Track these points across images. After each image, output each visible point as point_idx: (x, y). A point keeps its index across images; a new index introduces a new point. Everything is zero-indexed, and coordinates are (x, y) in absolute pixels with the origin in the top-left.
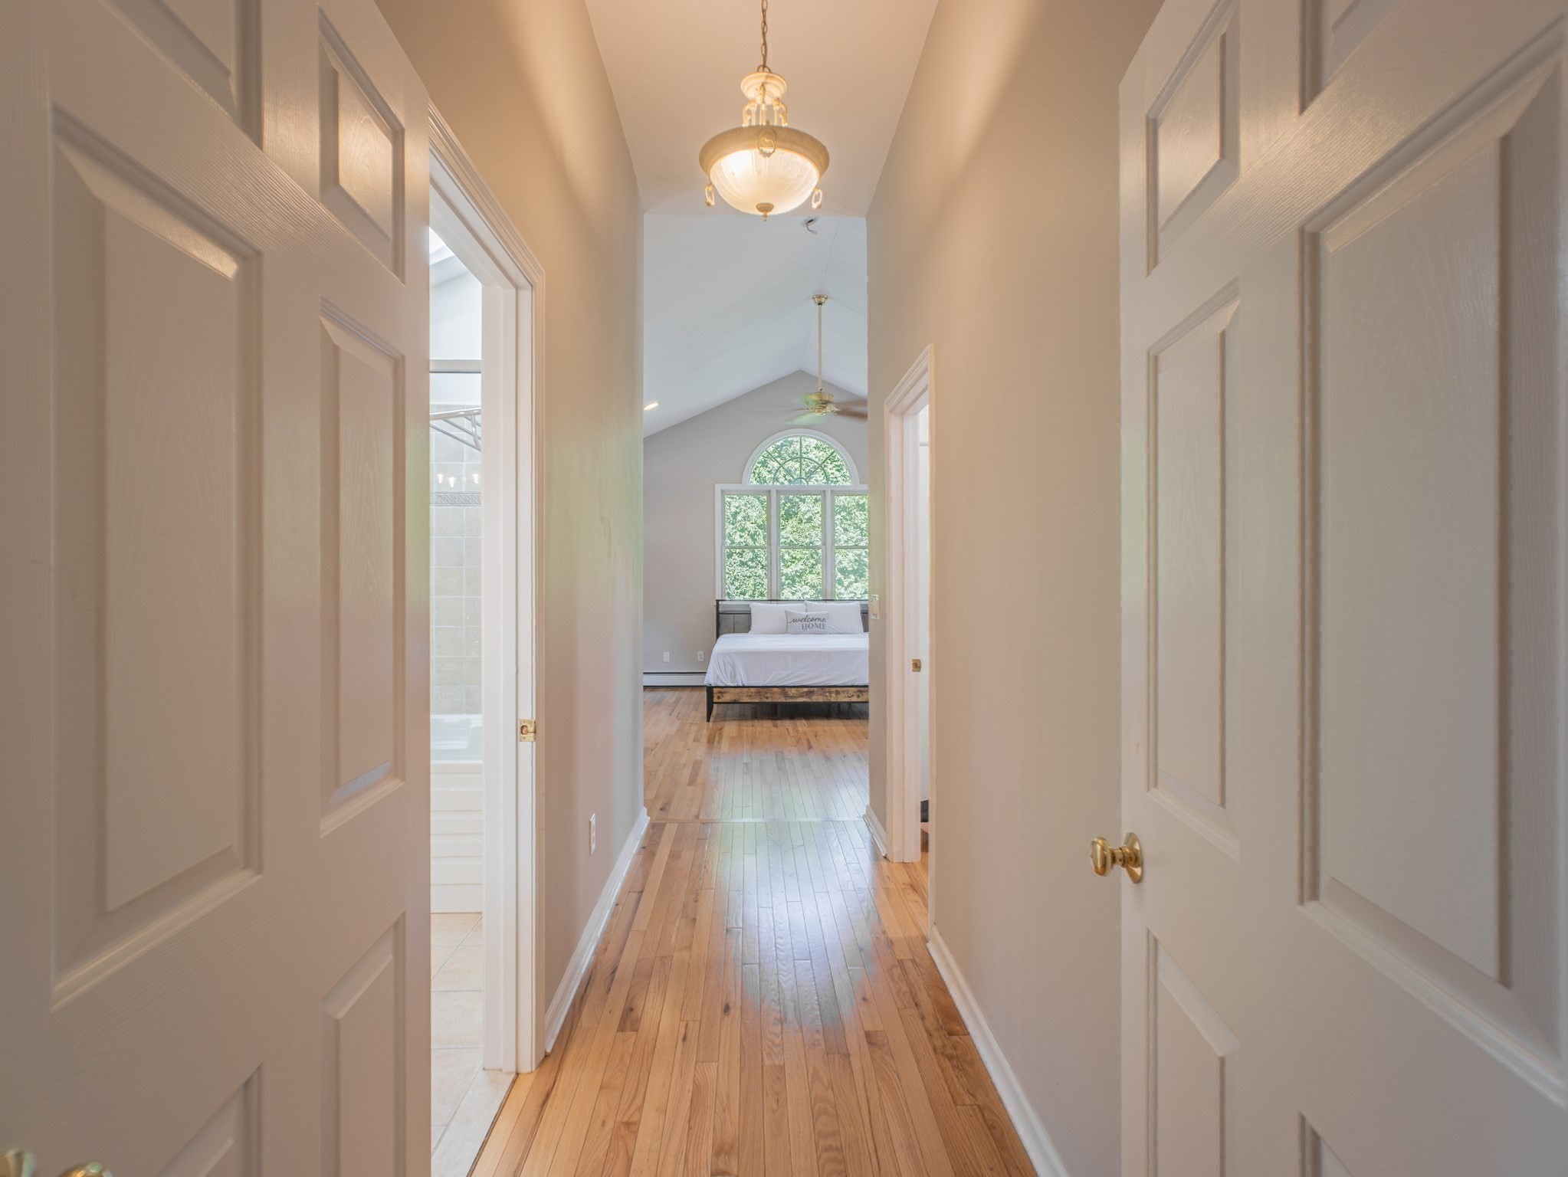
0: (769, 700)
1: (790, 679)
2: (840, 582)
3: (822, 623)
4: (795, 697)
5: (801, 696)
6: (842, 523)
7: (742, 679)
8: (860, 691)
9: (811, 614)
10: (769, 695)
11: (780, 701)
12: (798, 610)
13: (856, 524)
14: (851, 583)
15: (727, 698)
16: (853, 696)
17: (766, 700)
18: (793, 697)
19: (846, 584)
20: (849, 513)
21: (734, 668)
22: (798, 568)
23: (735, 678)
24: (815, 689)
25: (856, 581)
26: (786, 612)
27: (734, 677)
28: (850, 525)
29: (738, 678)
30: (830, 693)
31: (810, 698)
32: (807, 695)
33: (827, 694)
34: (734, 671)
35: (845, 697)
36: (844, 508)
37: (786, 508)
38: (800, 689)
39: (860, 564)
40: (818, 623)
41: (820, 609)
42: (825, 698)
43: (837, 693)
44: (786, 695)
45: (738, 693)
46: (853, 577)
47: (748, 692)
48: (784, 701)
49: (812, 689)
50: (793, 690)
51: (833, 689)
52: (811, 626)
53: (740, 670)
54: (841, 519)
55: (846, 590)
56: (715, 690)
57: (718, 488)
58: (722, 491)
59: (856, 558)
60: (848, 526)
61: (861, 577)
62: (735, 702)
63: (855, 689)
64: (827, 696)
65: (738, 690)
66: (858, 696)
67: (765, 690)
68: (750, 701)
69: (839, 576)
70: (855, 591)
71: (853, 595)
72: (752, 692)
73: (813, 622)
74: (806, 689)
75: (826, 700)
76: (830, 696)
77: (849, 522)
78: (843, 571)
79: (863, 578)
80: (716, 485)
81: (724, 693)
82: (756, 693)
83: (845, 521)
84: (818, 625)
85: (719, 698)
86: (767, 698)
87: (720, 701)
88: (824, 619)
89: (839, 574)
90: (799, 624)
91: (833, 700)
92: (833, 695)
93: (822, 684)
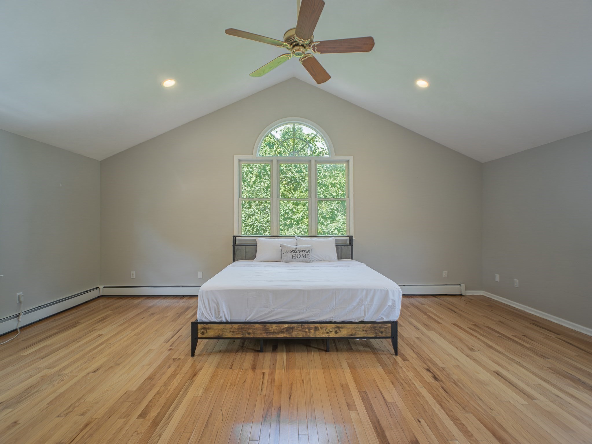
0: (251, 336)
1: (271, 316)
2: (323, 223)
3: (307, 254)
4: (276, 333)
5: (282, 332)
6: (323, 192)
7: (226, 315)
8: (338, 327)
9: (299, 247)
10: (250, 331)
11: (261, 336)
12: (291, 244)
13: (331, 193)
14: (328, 224)
15: (211, 333)
16: (331, 332)
17: (247, 336)
18: (274, 333)
19: (325, 224)
20: (327, 188)
21: (218, 304)
22: (300, 216)
23: (219, 315)
24: (295, 325)
25: (331, 223)
26: (281, 245)
27: (218, 312)
28: (327, 194)
29: (222, 314)
30: (310, 329)
31: (289, 333)
32: (287, 331)
33: (307, 330)
34: (218, 308)
35: (323, 333)
36: (324, 185)
37: (295, 185)
38: (280, 325)
39: (333, 214)
40: (304, 254)
41: (306, 243)
42: (305, 334)
43: (316, 329)
44: (267, 331)
45: (221, 329)
46: (329, 221)
47: (231, 328)
48: (265, 337)
49: (292, 325)
50: (274, 326)
51: (313, 326)
52: (299, 256)
53: (224, 308)
54: (323, 191)
55: (326, 227)
56: (199, 326)
57: (236, 158)
58: (240, 161)
59: (331, 211)
60: (326, 195)
61: (333, 221)
62: (218, 338)
63: (333, 326)
64: (306, 332)
65: (221, 326)
66: (336, 332)
67: (247, 326)
68: (233, 336)
69: (322, 220)
70: (330, 228)
71: (329, 230)
72: (235, 328)
73: (301, 253)
74: (286, 326)
75: (305, 336)
76: (310, 332)
77: (327, 192)
78: (324, 217)
79: (334, 221)
80: (235, 156)
81: (209, 329)
82: (239, 329)
83: (325, 192)
84: (304, 255)
85: (203, 333)
86: (249, 334)
87: (204, 336)
88: (309, 251)
89: (322, 219)
90: (290, 255)
91: (312, 336)
92: (312, 331)
93: (302, 321)
